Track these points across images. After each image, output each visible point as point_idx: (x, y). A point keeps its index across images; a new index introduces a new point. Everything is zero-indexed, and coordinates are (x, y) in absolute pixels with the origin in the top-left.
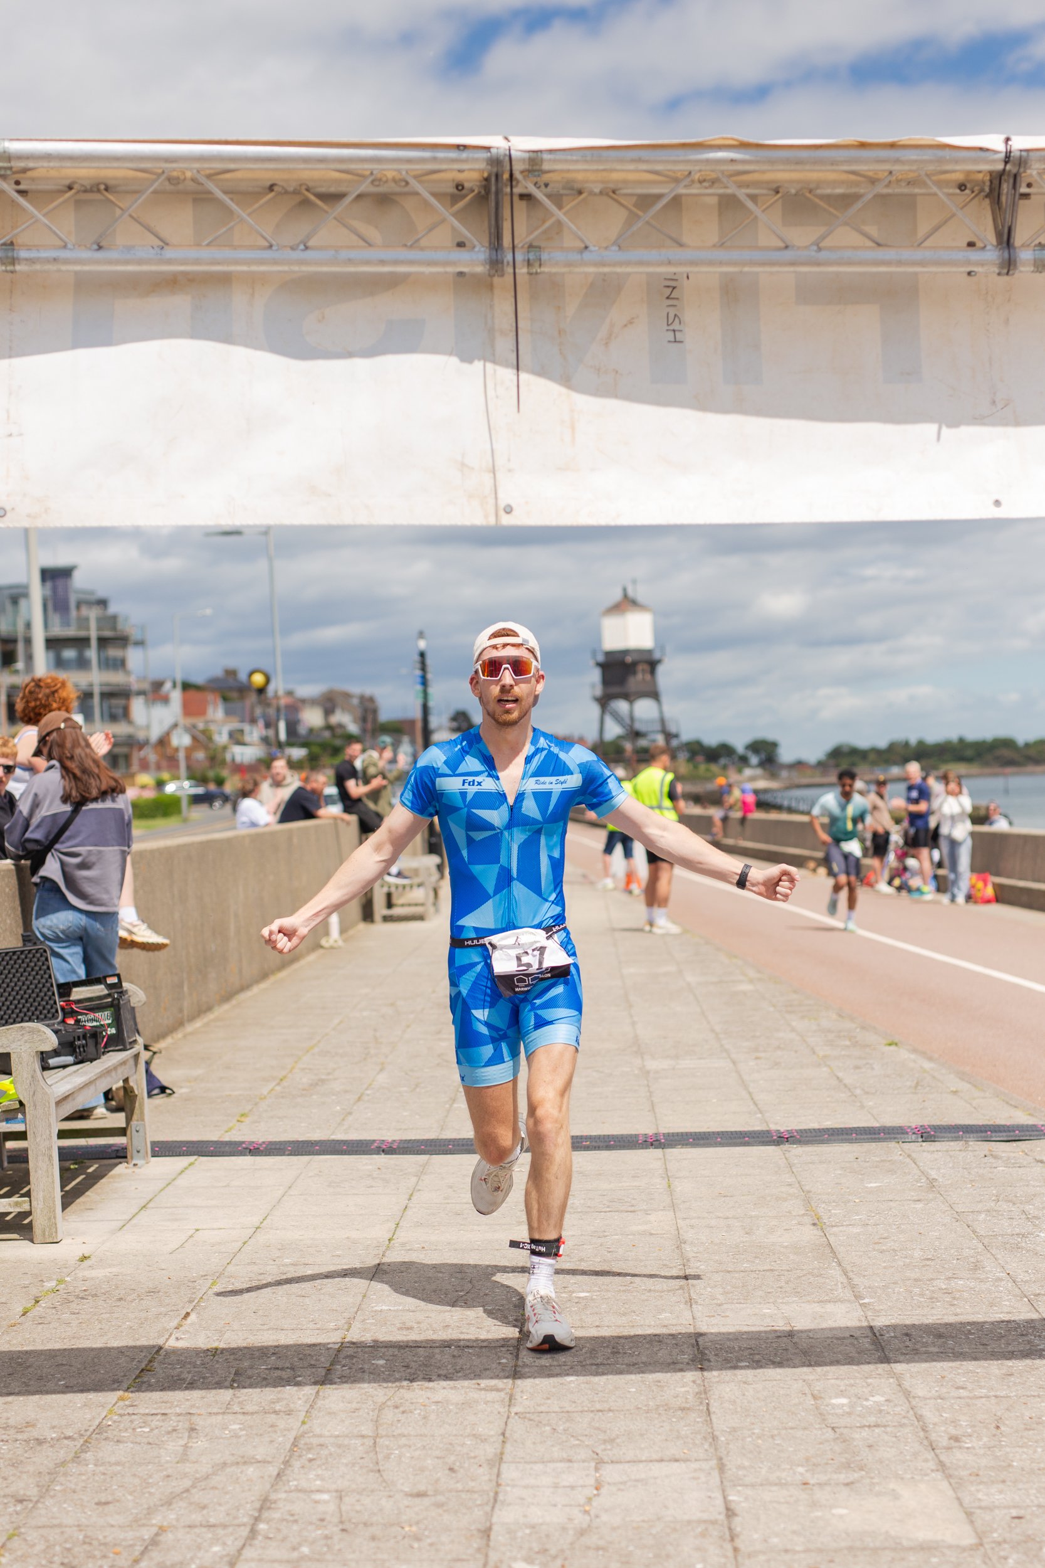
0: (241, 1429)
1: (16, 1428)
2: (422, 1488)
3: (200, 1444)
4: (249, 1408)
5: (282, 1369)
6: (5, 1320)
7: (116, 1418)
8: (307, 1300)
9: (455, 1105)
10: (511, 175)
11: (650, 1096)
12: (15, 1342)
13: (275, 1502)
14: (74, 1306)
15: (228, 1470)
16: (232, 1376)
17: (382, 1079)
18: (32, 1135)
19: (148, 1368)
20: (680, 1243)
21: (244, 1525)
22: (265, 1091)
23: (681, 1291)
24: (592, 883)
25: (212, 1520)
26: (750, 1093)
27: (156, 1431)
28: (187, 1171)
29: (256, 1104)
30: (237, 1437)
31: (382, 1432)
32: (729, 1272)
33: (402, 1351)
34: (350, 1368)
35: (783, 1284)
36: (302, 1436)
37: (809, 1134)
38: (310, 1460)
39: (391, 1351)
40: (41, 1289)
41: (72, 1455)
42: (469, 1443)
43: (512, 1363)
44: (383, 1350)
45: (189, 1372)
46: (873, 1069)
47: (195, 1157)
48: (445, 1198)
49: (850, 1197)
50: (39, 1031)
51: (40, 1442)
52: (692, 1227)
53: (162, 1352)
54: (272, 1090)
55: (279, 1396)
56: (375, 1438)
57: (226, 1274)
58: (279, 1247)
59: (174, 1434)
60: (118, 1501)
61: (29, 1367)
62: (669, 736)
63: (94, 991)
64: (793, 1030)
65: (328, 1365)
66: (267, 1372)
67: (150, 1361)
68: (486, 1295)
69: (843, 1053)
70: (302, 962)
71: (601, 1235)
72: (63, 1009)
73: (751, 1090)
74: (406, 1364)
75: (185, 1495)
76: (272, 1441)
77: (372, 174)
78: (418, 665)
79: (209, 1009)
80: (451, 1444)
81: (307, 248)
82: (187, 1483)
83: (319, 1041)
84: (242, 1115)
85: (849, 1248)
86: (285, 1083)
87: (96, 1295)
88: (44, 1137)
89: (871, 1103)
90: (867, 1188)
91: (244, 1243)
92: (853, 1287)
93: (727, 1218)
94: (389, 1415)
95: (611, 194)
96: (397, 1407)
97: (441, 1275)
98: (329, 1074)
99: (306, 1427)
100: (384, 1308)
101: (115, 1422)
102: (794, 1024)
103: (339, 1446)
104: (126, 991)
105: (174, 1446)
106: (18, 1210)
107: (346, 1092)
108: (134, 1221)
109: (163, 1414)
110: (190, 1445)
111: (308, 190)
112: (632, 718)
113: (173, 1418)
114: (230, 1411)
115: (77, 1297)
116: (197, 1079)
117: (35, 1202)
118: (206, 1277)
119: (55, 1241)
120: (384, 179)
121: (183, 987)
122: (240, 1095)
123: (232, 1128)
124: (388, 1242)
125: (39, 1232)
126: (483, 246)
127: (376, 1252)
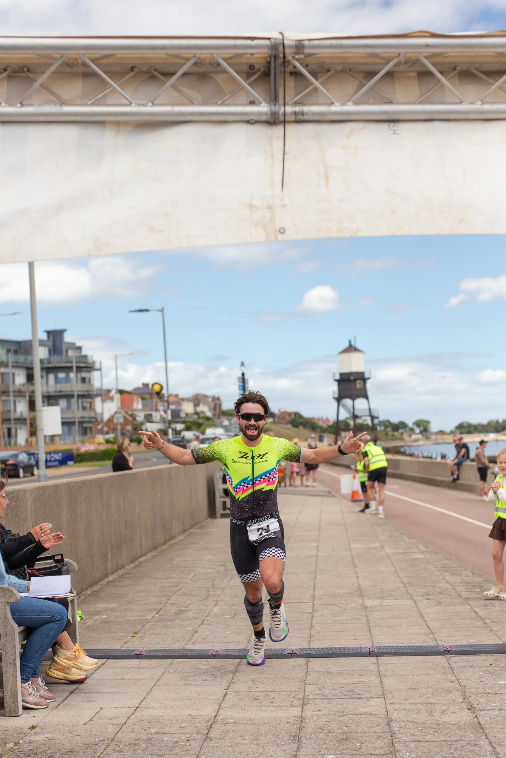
10: (284, 57)
11: (368, 622)
17: (216, 610)
18: (4, 652)
20: (389, 721)
22: (149, 617)
23: (390, 755)
24: (333, 496)
26: (425, 621)
28: (100, 669)
29: (144, 626)
32: (419, 742)
35: (453, 751)
37: (462, 649)
40: (4, 748)
46: (495, 606)
47: (106, 660)
48: (249, 688)
49: (489, 691)
52: (396, 709)
54: (154, 617)
57: (116, 739)
58: (149, 721)
62: (373, 418)
63: (48, 564)
64: (448, 582)
68: (271, 756)
69: (477, 596)
70: (176, 540)
71: (341, 714)
72: (29, 573)
73: (426, 619)
77: (195, 56)
78: (241, 380)
79: (123, 567)
81: (153, 105)
83: (182, 587)
84: (136, 633)
85: (491, 726)
86: (161, 613)
87: (36, 754)
88: (11, 653)
89: (495, 628)
90: (499, 684)
91: (129, 718)
92: (496, 753)
93: (417, 704)
95: (348, 71)
97: (244, 741)
98: (186, 607)
102: (448, 578)
104: (67, 564)
107: (195, 618)
108: (65, 702)
111: (155, 70)
112: (354, 409)
115: (25, 754)
116: (112, 610)
117: (6, 692)
118: (103, 742)
119: (17, 715)
120: (204, 63)
121: (108, 556)
122: (135, 620)
123: (129, 641)
124: (213, 718)
125: (9, 710)
126: (267, 103)
127: (206, 725)
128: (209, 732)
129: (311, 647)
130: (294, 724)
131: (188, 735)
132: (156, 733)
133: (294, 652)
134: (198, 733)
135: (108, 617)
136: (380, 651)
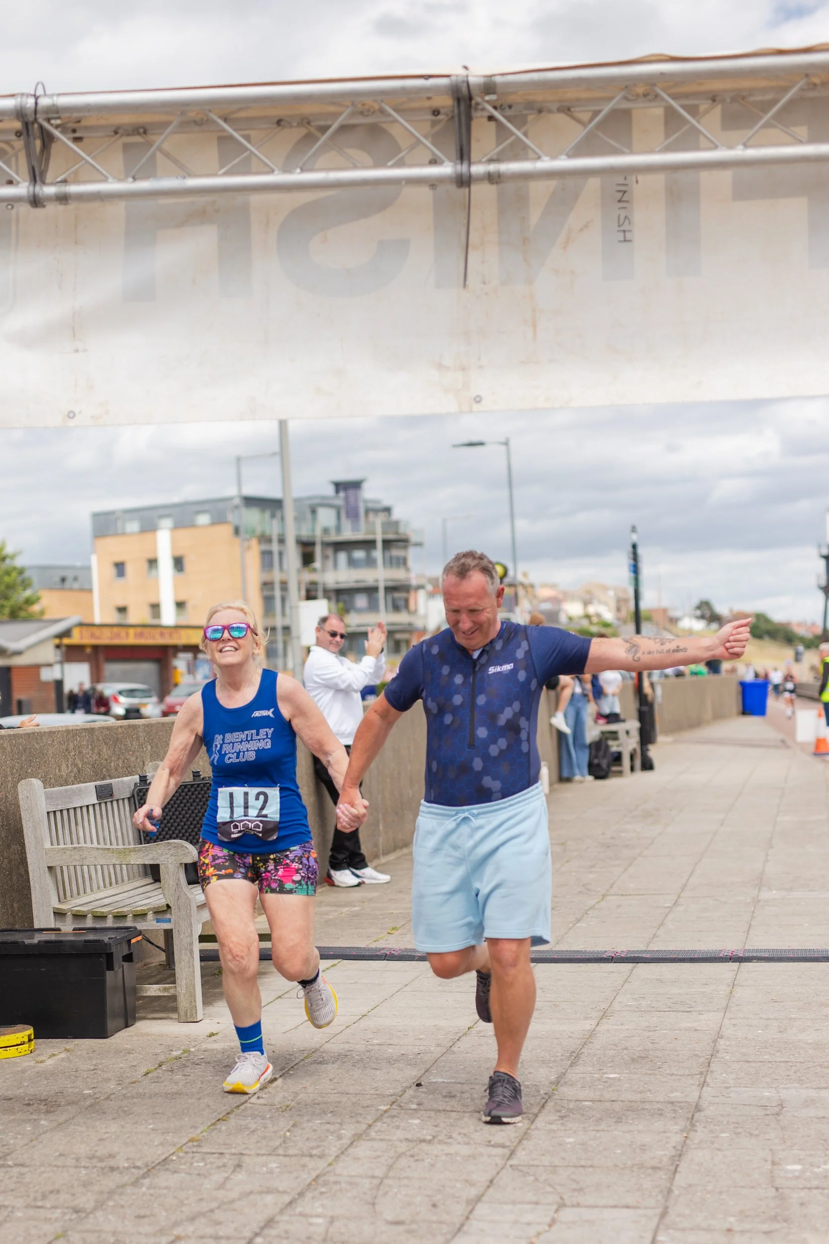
0: (277, 1167)
1: (99, 1158)
2: (402, 1218)
3: (240, 1176)
4: (291, 1152)
5: (333, 1124)
6: (129, 1078)
7: (181, 1154)
8: (378, 1072)
9: (578, 925)
10: (471, 98)
11: (751, 920)
12: (129, 1095)
13: (278, 1222)
14: (188, 1070)
15: (252, 1197)
16: (289, 1127)
18: (177, 933)
19: (225, 1118)
20: (718, 1038)
21: (244, 1238)
23: (699, 1076)
25: (221, 1234)
27: (209, 1166)
28: (328, 971)
30: (271, 1172)
31: (391, 1174)
32: (748, 1062)
33: (438, 1114)
34: (388, 1125)
35: (792, 1073)
36: (324, 1175)
38: (322, 1193)
39: (428, 1113)
40: (168, 1056)
41: (133, 1179)
42: (458, 1185)
43: (527, 1127)
44: (422, 1112)
45: (255, 1123)
47: (340, 960)
50: (183, 846)
51: (112, 1169)
52: (734, 1025)
53: (242, 1107)
55: (321, 1144)
56: (386, 1177)
57: (321, 1050)
58: (375, 1031)
59: (222, 1169)
60: (153, 1215)
61: (130, 1114)
65: (370, 1122)
66: (319, 1125)
67: (228, 1113)
68: (530, 1073)
71: (653, 1029)
74: (436, 1124)
75: (208, 1214)
76: (297, 1178)
80: (443, 1186)
82: (214, 1205)
84: (393, 929)
87: (209, 1063)
88: (187, 934)
91: (348, 1027)
93: (769, 1019)
94: (403, 1162)
95: (567, 111)
96: (412, 1156)
99: (330, 1168)
100: (440, 1080)
101: (179, 1157)
103: (350, 1183)
105: (218, 1177)
106: (166, 994)
109: (221, 1154)
110: (232, 1177)
111: (309, 123)
113: (227, 1156)
114: (274, 1153)
115: (194, 1063)
116: (371, 900)
117: (180, 988)
118: (304, 1052)
119: (195, 1020)
120: (372, 110)
121: (378, 825)
122: (400, 913)
123: (381, 938)
124: (467, 1030)
125: (183, 1013)
126: (451, 161)
127: (452, 1038)
128: (454, 1044)
129: (649, 949)
130: (579, 1039)
131: (421, 1048)
132: (380, 1045)
133: (617, 954)
134: (438, 1045)
135: (362, 910)
136: (747, 955)
